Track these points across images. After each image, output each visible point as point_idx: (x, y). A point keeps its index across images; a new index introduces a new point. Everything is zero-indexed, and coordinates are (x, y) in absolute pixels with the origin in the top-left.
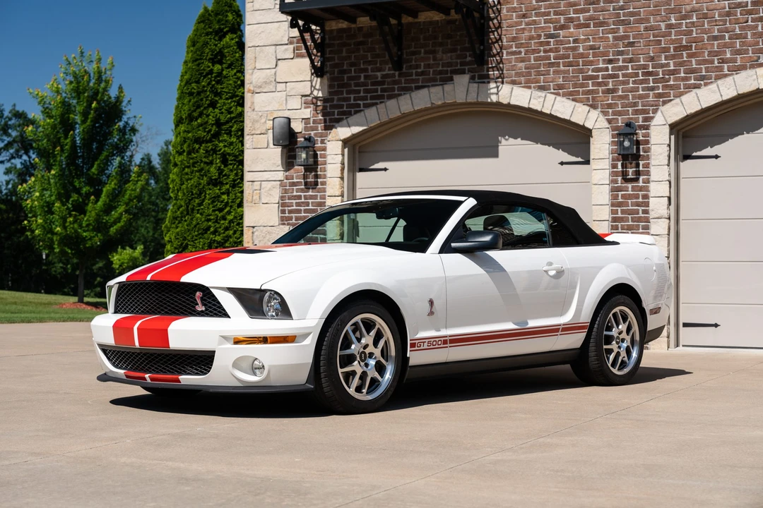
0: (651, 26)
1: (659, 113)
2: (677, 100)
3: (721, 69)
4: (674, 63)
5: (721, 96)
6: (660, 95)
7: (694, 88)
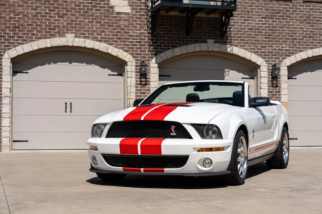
0: (3, 16)
1: (6, 53)
2: (14, 49)
3: (32, 38)
4: (13, 33)
5: (32, 48)
6: (6, 46)
7: (21, 44)
